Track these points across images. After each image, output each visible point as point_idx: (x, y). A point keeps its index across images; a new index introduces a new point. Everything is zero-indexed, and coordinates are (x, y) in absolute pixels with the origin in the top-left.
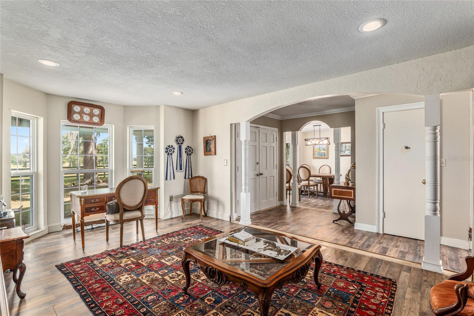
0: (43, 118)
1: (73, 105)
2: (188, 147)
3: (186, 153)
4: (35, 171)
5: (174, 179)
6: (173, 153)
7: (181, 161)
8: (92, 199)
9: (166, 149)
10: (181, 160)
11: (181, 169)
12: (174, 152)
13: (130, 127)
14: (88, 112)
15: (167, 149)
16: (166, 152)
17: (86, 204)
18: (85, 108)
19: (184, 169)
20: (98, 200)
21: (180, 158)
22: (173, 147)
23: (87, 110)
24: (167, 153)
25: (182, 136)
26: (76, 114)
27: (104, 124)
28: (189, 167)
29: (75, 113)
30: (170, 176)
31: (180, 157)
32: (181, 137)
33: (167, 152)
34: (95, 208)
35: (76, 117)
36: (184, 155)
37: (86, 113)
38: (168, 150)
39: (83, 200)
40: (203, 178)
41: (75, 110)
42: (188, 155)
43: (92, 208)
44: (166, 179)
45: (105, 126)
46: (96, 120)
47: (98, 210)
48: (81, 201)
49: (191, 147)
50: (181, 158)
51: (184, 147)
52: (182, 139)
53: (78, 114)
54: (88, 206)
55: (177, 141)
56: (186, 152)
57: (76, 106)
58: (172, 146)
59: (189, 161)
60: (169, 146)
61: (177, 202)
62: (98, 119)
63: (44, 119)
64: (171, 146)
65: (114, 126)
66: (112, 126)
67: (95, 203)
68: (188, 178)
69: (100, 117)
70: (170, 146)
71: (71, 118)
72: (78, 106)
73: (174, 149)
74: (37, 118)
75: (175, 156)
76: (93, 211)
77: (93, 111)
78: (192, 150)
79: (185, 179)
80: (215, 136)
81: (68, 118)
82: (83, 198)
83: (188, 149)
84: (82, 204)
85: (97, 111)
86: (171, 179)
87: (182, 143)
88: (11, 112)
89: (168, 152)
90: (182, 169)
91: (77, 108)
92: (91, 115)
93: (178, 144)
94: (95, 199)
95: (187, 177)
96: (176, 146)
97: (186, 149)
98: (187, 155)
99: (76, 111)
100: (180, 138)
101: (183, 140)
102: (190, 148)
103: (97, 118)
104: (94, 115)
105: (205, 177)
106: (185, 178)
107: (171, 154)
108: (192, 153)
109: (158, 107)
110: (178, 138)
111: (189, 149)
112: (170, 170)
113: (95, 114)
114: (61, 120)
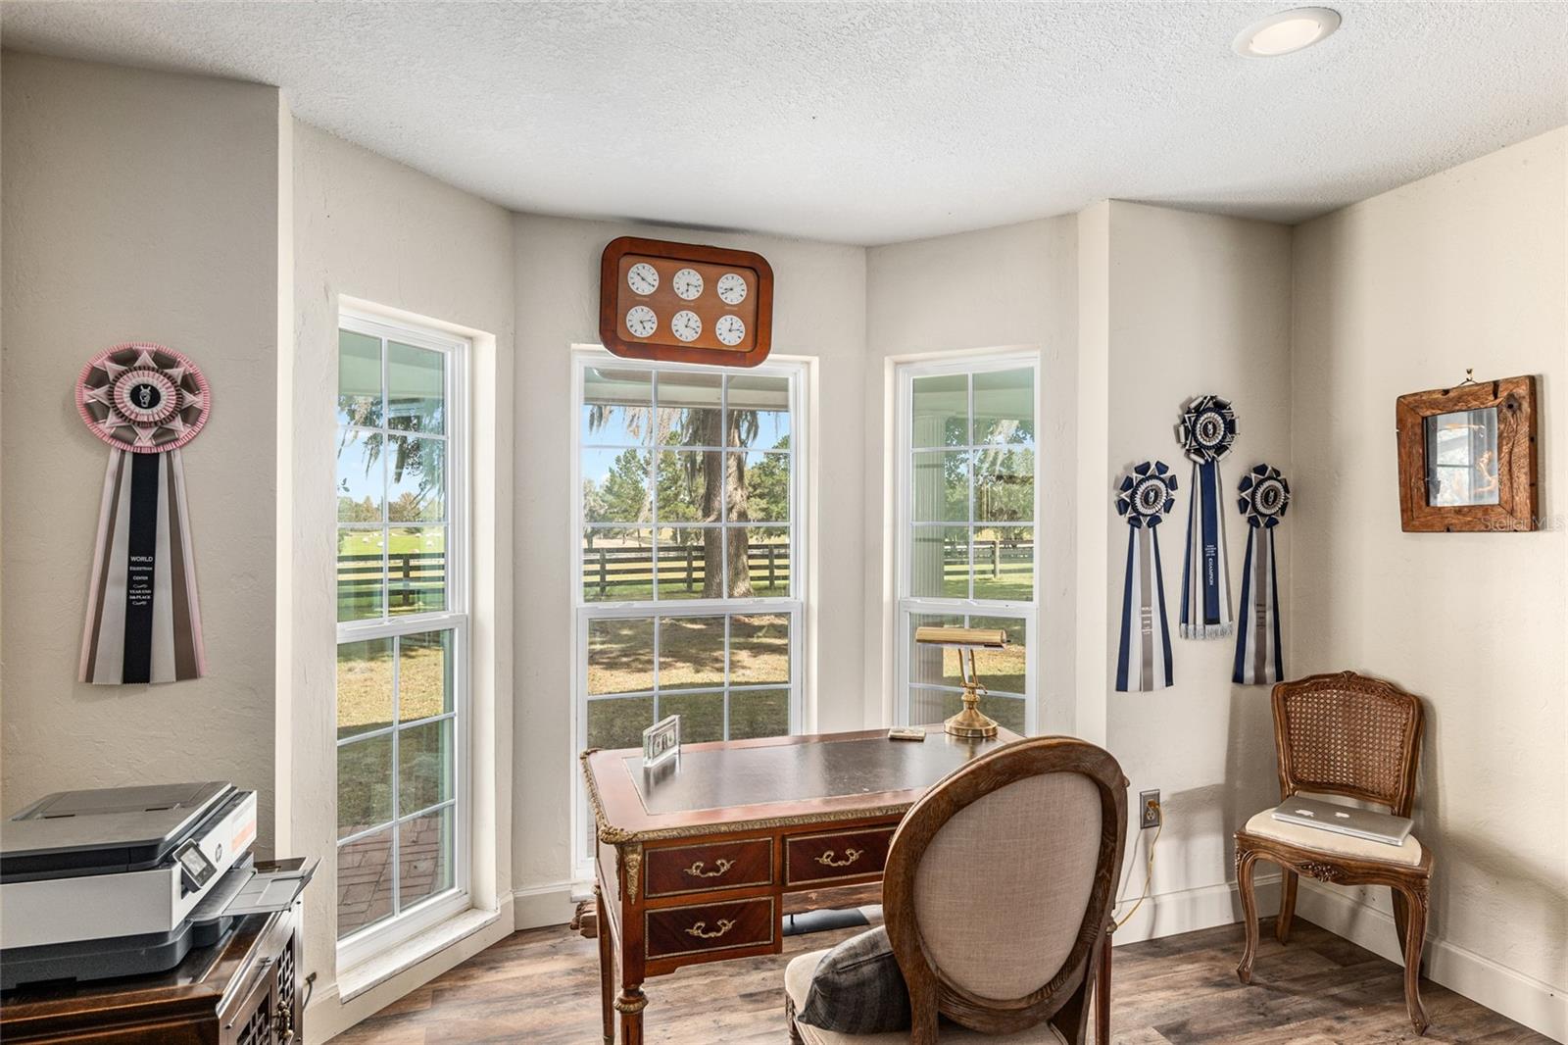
0: (494, 336)
1: (624, 261)
2: (1261, 469)
3: (1243, 510)
4: (464, 611)
5: (1169, 681)
6: (1163, 516)
7: (1210, 562)
8: (692, 856)
9: (1124, 488)
10: (1215, 559)
11: (1212, 618)
12: (1169, 505)
13: (897, 364)
14: (693, 294)
15: (1128, 484)
16: (1123, 506)
17: (653, 889)
18: (679, 273)
19: (1231, 619)
20: (727, 866)
21: (1204, 547)
22: (1169, 474)
23: (688, 282)
24: (1130, 513)
25: (1222, 398)
26: (639, 308)
27: (770, 356)
28: (1260, 605)
29: (637, 300)
30: (1147, 663)
31: (1210, 535)
32: (1219, 407)
33: (1126, 505)
34: (711, 917)
35: (640, 323)
36: (1233, 528)
37: (684, 296)
38: (1132, 497)
39: (635, 858)
40: (1393, 693)
41: (634, 288)
42: (1258, 525)
43: (691, 917)
44: (1122, 685)
45: (773, 365)
46: (731, 332)
47: (728, 938)
48: (622, 866)
49: (1278, 473)
50: (1210, 548)
51: (1230, 470)
52: (1223, 417)
53: (646, 309)
54: (667, 903)
55: (1190, 432)
56: (1243, 505)
57: (640, 266)
58: (1162, 468)
59: (1260, 564)
60: (1143, 469)
61: (1185, 835)
62: (743, 328)
63: (497, 340)
64: (1153, 466)
65: (815, 361)
66: (808, 363)
67: (713, 882)
68: (1260, 680)
69: (751, 319)
70: (1147, 466)
71: (615, 332)
72: (647, 266)
73: (1172, 484)
74: (470, 338)
75: (1174, 530)
76: (699, 943)
77: (720, 284)
78: (1287, 490)
79: (1238, 687)
80: (1533, 382)
81: (601, 332)
82: (640, 848)
83: (1260, 483)
84: (633, 890)
85: (734, 288)
86: (1147, 685)
87: (1220, 449)
88: (336, 308)
89: (1135, 509)
90: (1216, 621)
91: (644, 273)
92: (710, 309)
93: (1199, 452)
94: (710, 856)
95: (1249, 673)
96: (1182, 469)
97: (1245, 484)
98: (1248, 527)
99: (639, 292)
100: (1209, 410)
101: (1230, 427)
102: (1270, 478)
103: (738, 323)
104: (725, 309)
105: (1410, 686)
106: (1238, 678)
107: (1155, 521)
108: (1283, 514)
109: (1066, 220)
110: (1199, 411)
111: (1267, 484)
112: (1146, 624)
113: (728, 301)
114: (574, 346)
